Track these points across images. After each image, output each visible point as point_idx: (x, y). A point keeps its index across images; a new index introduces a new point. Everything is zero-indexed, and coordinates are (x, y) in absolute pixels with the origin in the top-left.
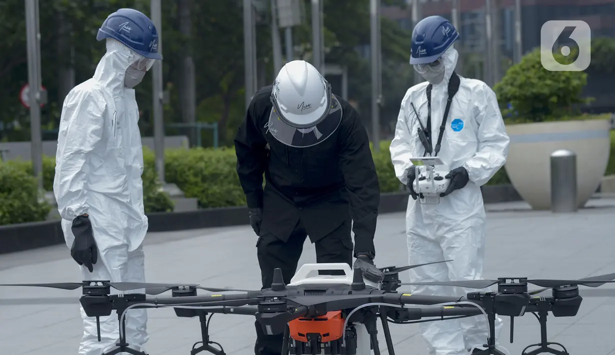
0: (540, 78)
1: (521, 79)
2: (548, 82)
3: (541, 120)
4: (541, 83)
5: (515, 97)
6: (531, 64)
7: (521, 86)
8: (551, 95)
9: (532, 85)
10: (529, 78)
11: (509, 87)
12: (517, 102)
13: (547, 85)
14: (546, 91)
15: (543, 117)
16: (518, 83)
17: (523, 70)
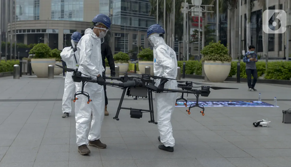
0: (42, 49)
1: (38, 49)
2: (44, 50)
3: (41, 58)
4: (43, 50)
5: (36, 53)
6: (40, 46)
7: (38, 50)
8: (45, 53)
9: (40, 50)
10: (40, 49)
11: (35, 50)
12: (37, 54)
13: (44, 51)
14: (44, 52)
15: (42, 57)
16: (37, 50)
17: (38, 47)
